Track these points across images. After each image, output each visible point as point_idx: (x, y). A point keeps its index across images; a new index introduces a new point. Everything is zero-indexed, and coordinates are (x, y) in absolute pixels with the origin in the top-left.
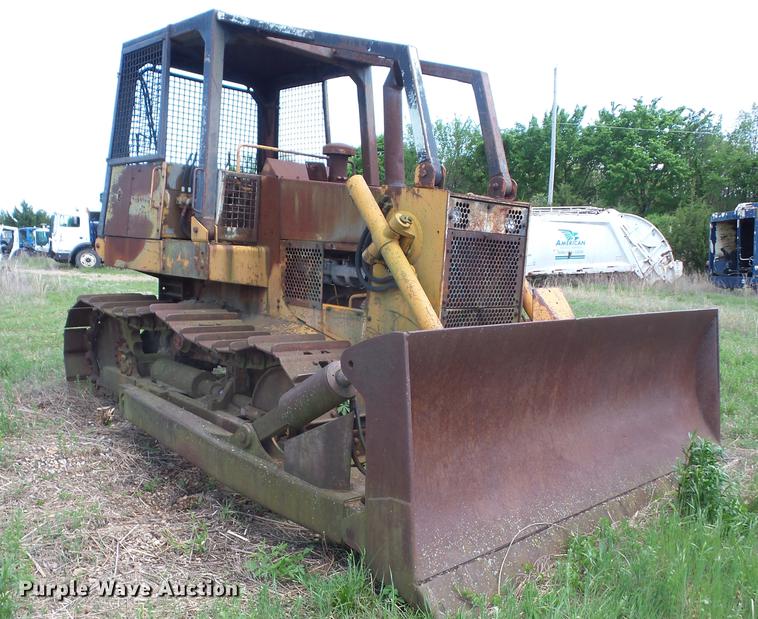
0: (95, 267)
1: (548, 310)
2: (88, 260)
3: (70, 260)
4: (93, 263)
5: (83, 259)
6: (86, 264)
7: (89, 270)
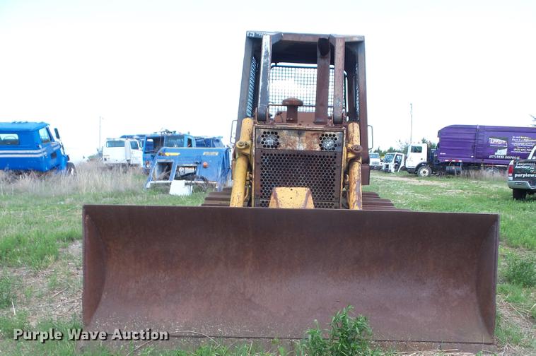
0: (429, 176)
1: (277, 202)
2: (424, 172)
3: (414, 172)
4: (427, 174)
5: (421, 172)
6: (423, 175)
7: (425, 178)
